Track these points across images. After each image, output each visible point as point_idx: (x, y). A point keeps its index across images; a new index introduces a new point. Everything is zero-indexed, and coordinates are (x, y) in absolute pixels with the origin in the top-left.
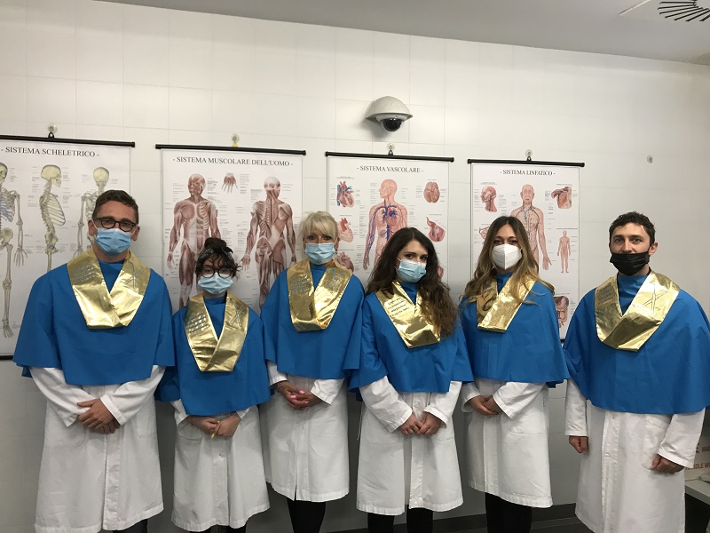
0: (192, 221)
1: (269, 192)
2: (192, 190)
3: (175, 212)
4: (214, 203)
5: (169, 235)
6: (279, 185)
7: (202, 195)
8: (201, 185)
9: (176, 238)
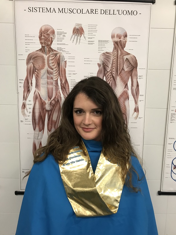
0: (43, 71)
1: (116, 43)
2: (43, 41)
3: (28, 63)
4: (63, 54)
5: (22, 85)
6: (126, 36)
7: (53, 46)
8: (51, 36)
9: (28, 87)
